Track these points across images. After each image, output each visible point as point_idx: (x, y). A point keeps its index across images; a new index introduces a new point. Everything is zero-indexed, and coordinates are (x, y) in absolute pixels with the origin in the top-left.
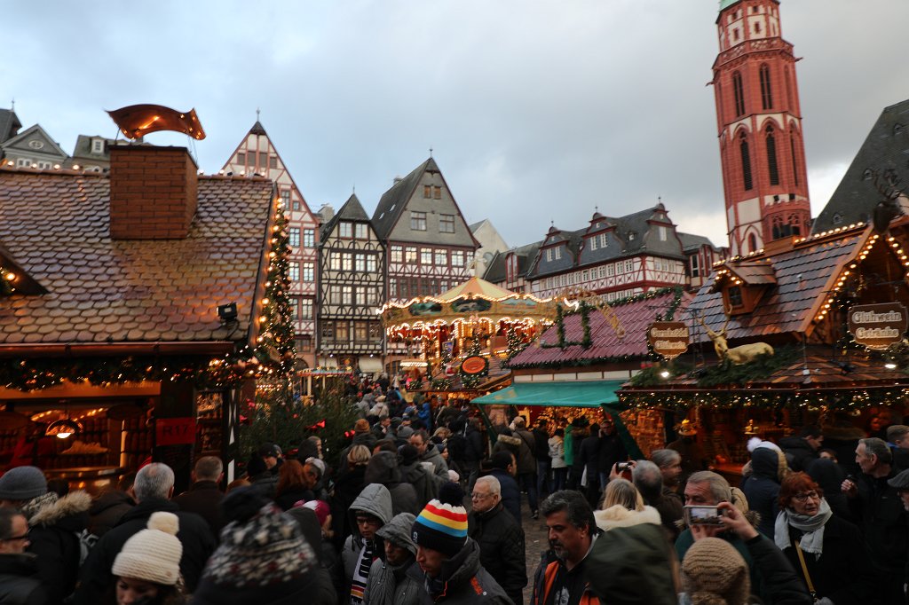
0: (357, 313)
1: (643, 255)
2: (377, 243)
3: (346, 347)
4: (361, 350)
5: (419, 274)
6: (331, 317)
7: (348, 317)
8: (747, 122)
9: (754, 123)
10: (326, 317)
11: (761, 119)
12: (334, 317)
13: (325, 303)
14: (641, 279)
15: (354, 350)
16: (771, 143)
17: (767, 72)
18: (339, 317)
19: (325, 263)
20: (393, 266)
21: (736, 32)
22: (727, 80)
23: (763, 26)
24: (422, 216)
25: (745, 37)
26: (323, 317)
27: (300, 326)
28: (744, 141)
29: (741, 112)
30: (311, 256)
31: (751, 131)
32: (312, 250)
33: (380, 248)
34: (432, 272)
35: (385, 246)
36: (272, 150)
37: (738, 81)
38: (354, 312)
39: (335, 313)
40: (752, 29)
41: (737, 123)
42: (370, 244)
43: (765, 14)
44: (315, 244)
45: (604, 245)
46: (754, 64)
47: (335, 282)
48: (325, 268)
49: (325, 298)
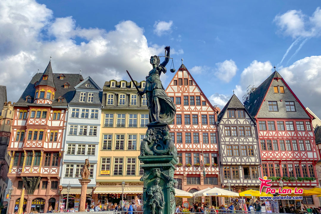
0: (243, 161)
2: (250, 120)
3: (238, 182)
4: (248, 183)
5: (277, 136)
6: (228, 164)
7: (238, 164)
10: (225, 164)
12: (230, 164)
13: (224, 155)
15: (244, 183)
18: (233, 164)
19: (222, 133)
20: (261, 132)
24: (275, 103)
26: (224, 164)
27: (211, 169)
30: (214, 129)
32: (215, 126)
33: (252, 123)
34: (285, 135)
35: (255, 121)
36: (190, 77)
38: (241, 160)
39: (230, 161)
42: (246, 121)
44: (215, 123)
47: (228, 143)
48: (222, 136)
49: (224, 152)
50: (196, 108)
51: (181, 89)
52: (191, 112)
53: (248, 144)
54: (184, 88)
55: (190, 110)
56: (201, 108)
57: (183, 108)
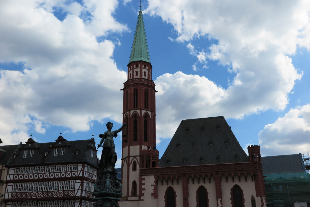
1: (84, 163)
8: (138, 111)
9: (141, 113)
11: (144, 112)
14: (81, 175)
16: (146, 122)
17: (147, 93)
21: (137, 72)
22: (131, 91)
23: (147, 74)
25: (140, 76)
28: (135, 119)
29: (136, 107)
31: (139, 116)
37: (136, 93)
40: (143, 74)
41: (134, 111)
43: (148, 70)
45: (62, 154)
46: (144, 88)
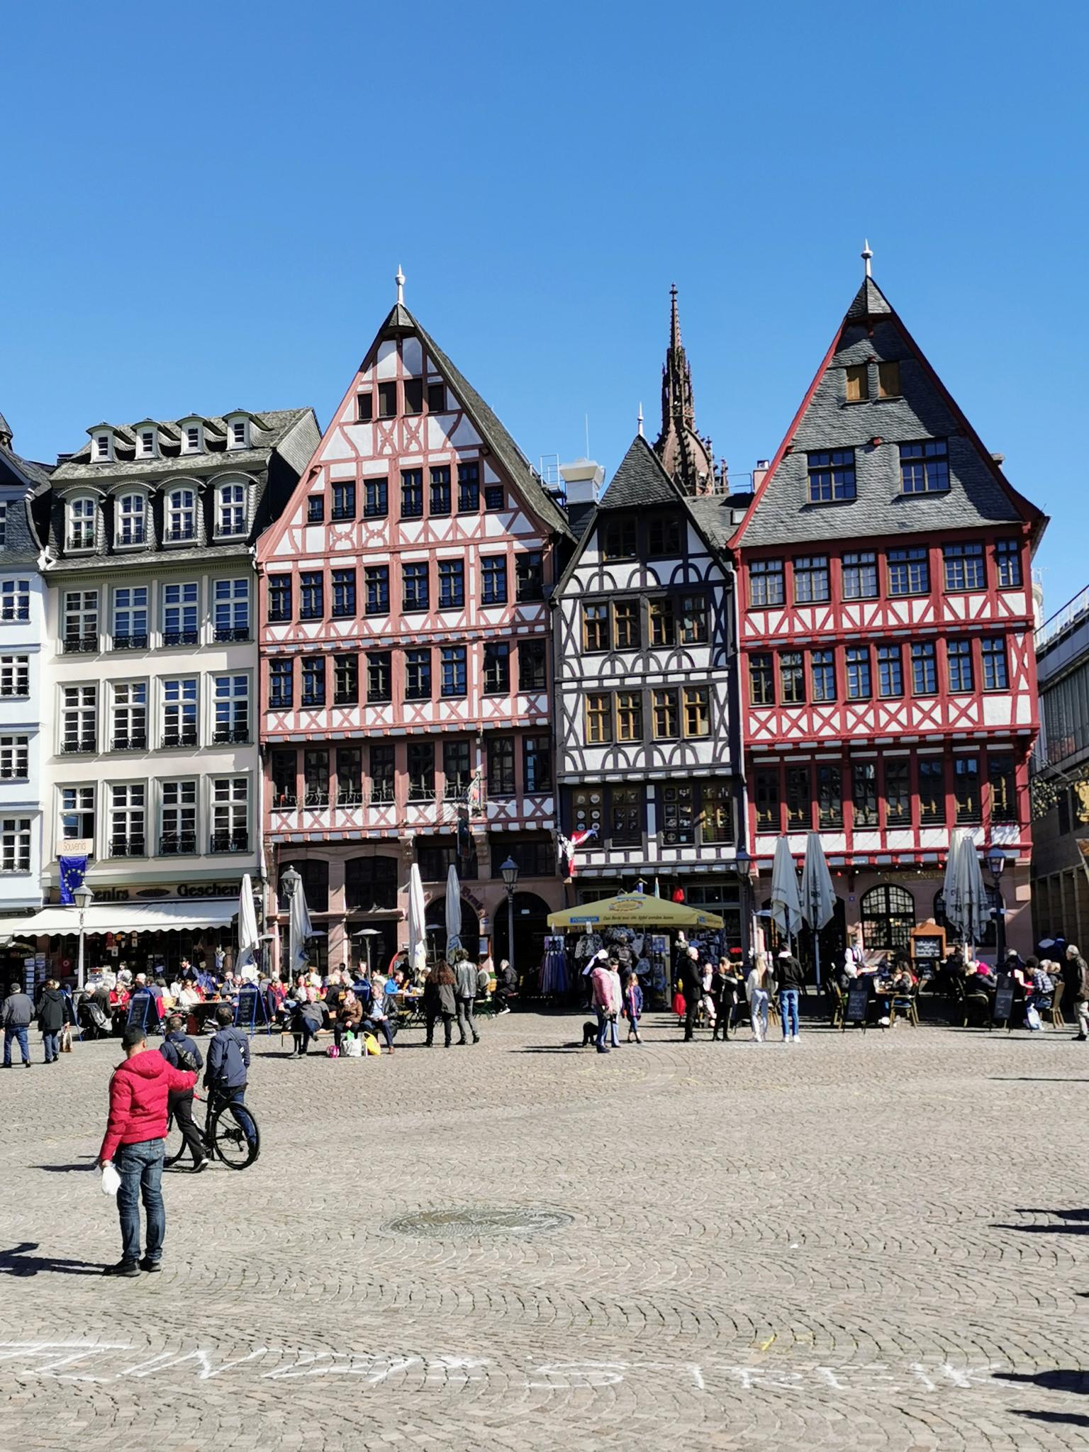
0: (658, 762)
2: (703, 564)
3: (637, 857)
4: (679, 862)
5: (837, 631)
6: (588, 779)
7: (630, 777)
10: (576, 780)
13: (571, 742)
15: (661, 863)
18: (609, 778)
19: (570, 635)
20: (757, 618)
26: (570, 780)
30: (537, 622)
32: (538, 607)
33: (716, 575)
34: (879, 622)
35: (729, 565)
36: (432, 368)
38: (649, 759)
39: (598, 767)
42: (686, 567)
47: (595, 684)
48: (570, 650)
49: (571, 730)
50: (455, 528)
51: (387, 439)
52: (431, 548)
53: (688, 680)
54: (405, 432)
55: (426, 538)
56: (481, 526)
57: (395, 534)
